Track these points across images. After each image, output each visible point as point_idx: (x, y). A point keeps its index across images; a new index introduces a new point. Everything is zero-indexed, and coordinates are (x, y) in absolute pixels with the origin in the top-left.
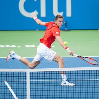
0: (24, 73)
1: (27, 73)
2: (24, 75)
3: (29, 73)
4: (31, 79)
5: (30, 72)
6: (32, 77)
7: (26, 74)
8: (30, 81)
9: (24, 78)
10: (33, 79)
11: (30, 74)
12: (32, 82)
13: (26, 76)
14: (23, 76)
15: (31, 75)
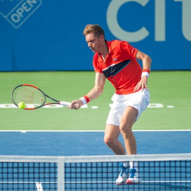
0: (52, 165)
1: (58, 165)
2: (52, 170)
3: (63, 166)
4: (67, 179)
5: (65, 164)
6: (68, 175)
7: (55, 167)
8: (65, 183)
9: (52, 175)
10: (71, 178)
11: (66, 167)
12: (68, 186)
13: (55, 173)
14: (50, 173)
15: (68, 170)
